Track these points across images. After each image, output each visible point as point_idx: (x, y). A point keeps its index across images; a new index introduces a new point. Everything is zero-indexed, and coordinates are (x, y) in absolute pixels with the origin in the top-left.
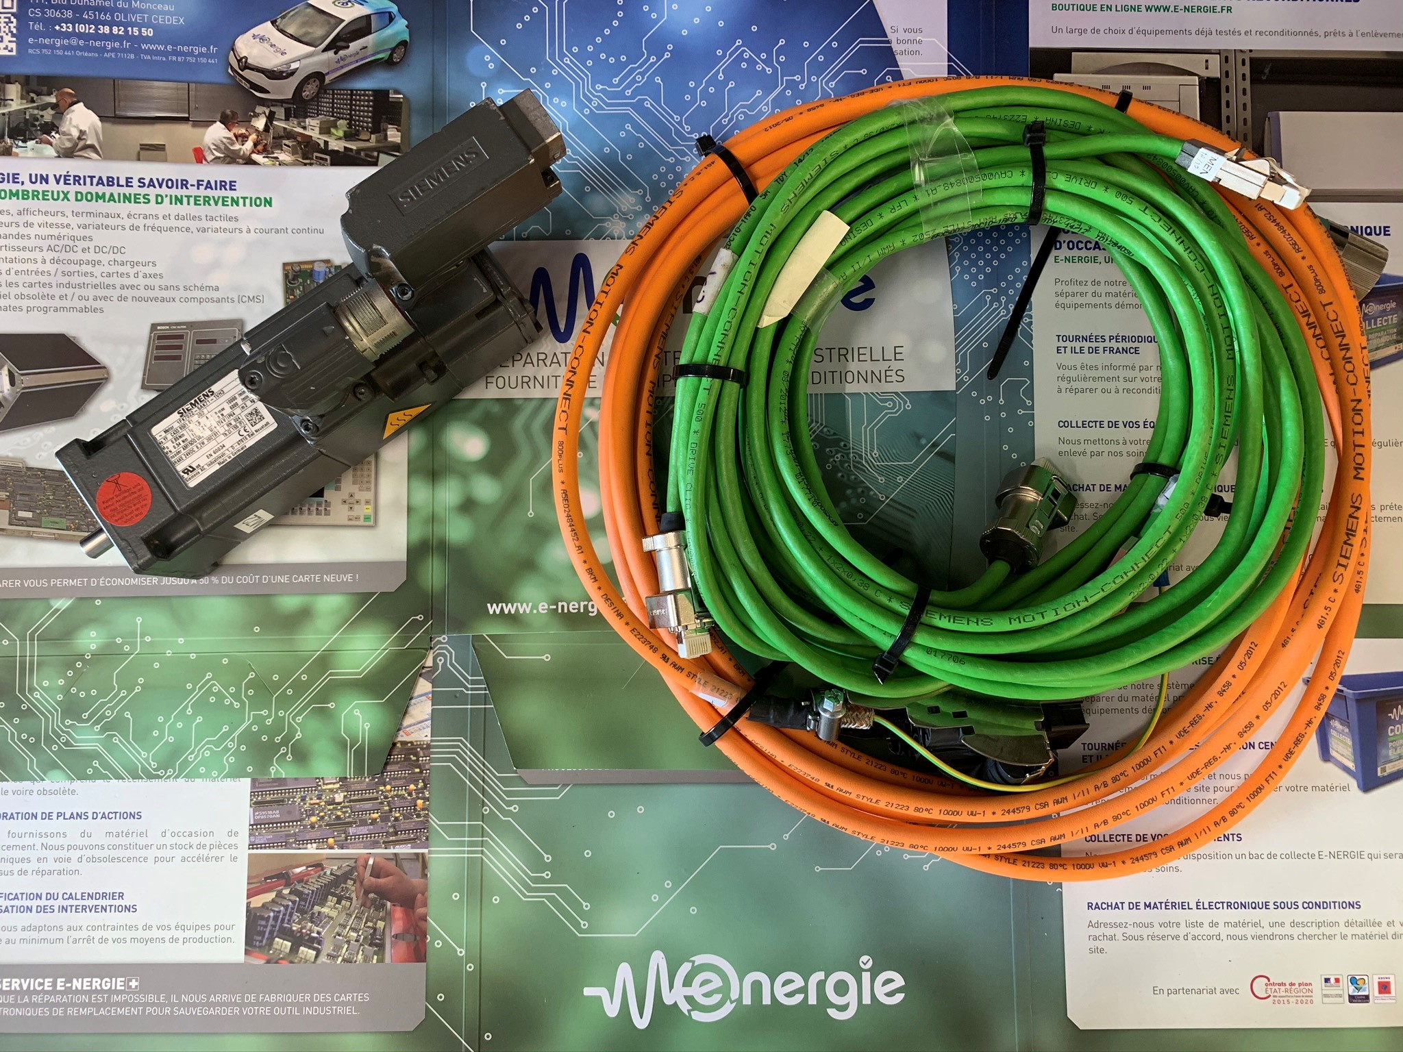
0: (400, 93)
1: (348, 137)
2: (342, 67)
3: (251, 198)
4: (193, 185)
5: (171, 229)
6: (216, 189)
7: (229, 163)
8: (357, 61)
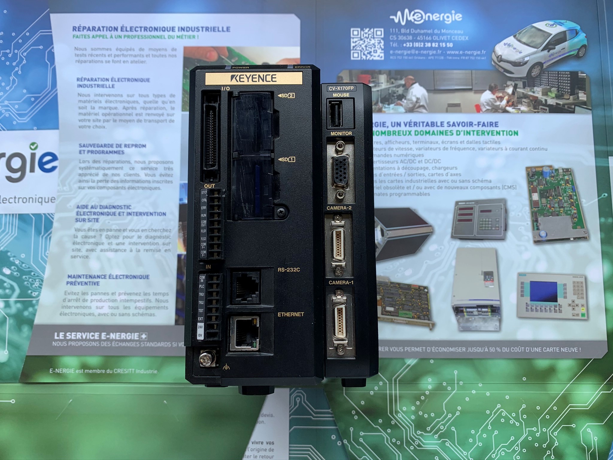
0: (584, 74)
1: (558, 97)
2: (552, 59)
3: (507, 131)
4: (475, 125)
5: (464, 149)
6: (488, 126)
7: (494, 112)
8: (560, 56)
